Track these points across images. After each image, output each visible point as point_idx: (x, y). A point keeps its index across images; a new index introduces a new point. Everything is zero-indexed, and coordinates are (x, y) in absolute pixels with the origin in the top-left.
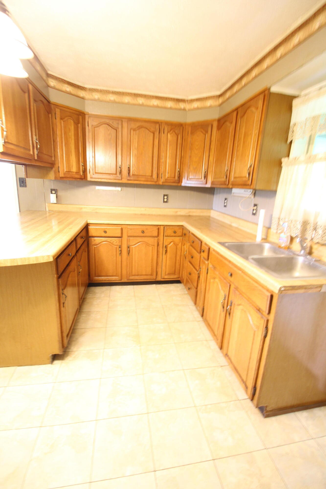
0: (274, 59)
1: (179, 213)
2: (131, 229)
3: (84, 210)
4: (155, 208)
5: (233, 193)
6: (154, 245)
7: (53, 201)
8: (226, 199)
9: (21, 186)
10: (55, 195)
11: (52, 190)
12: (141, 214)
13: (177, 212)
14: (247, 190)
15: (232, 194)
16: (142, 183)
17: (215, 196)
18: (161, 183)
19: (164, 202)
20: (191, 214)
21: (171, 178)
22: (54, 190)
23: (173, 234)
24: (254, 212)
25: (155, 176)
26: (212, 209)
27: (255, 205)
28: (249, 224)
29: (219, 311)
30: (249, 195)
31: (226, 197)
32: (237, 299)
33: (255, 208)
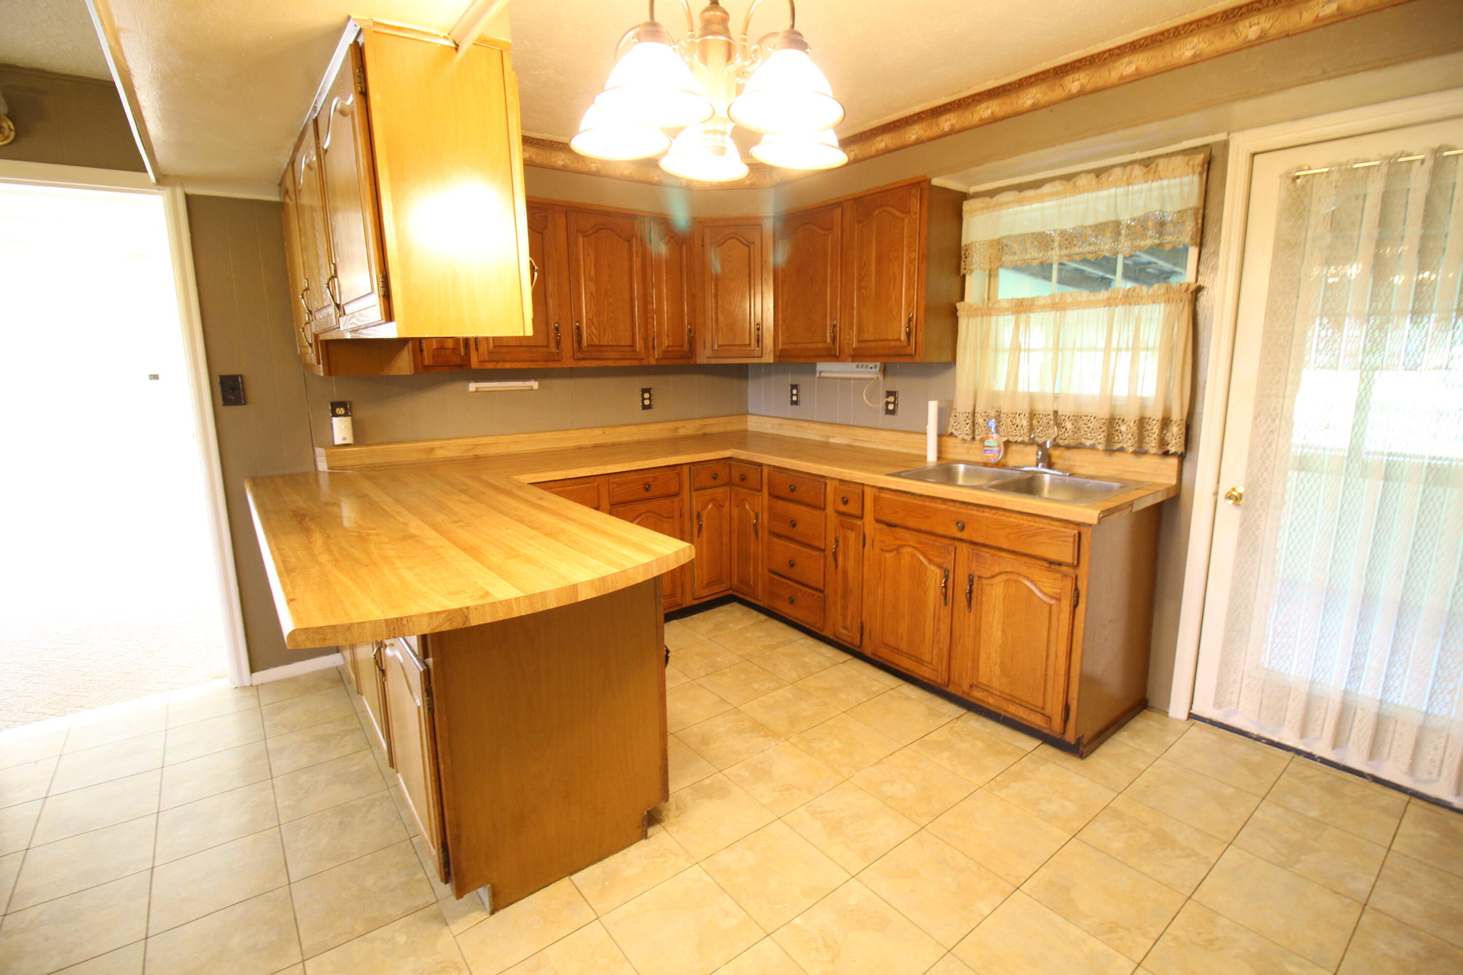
0: (934, 131)
1: (682, 432)
2: (619, 485)
3: (440, 454)
4: (625, 425)
5: (820, 372)
6: (672, 517)
7: (344, 439)
8: (794, 387)
9: (227, 402)
10: (348, 420)
11: (335, 405)
12: (595, 446)
13: (677, 429)
14: (864, 364)
15: (818, 375)
16: (610, 363)
17: (750, 382)
18: (653, 362)
19: (645, 407)
20: (708, 430)
21: (675, 349)
22: (342, 404)
23: (712, 483)
24: (891, 407)
25: (639, 345)
26: (747, 413)
27: (889, 393)
28: (884, 433)
29: (931, 608)
30: (874, 373)
31: (795, 383)
32: (989, 565)
33: (891, 399)
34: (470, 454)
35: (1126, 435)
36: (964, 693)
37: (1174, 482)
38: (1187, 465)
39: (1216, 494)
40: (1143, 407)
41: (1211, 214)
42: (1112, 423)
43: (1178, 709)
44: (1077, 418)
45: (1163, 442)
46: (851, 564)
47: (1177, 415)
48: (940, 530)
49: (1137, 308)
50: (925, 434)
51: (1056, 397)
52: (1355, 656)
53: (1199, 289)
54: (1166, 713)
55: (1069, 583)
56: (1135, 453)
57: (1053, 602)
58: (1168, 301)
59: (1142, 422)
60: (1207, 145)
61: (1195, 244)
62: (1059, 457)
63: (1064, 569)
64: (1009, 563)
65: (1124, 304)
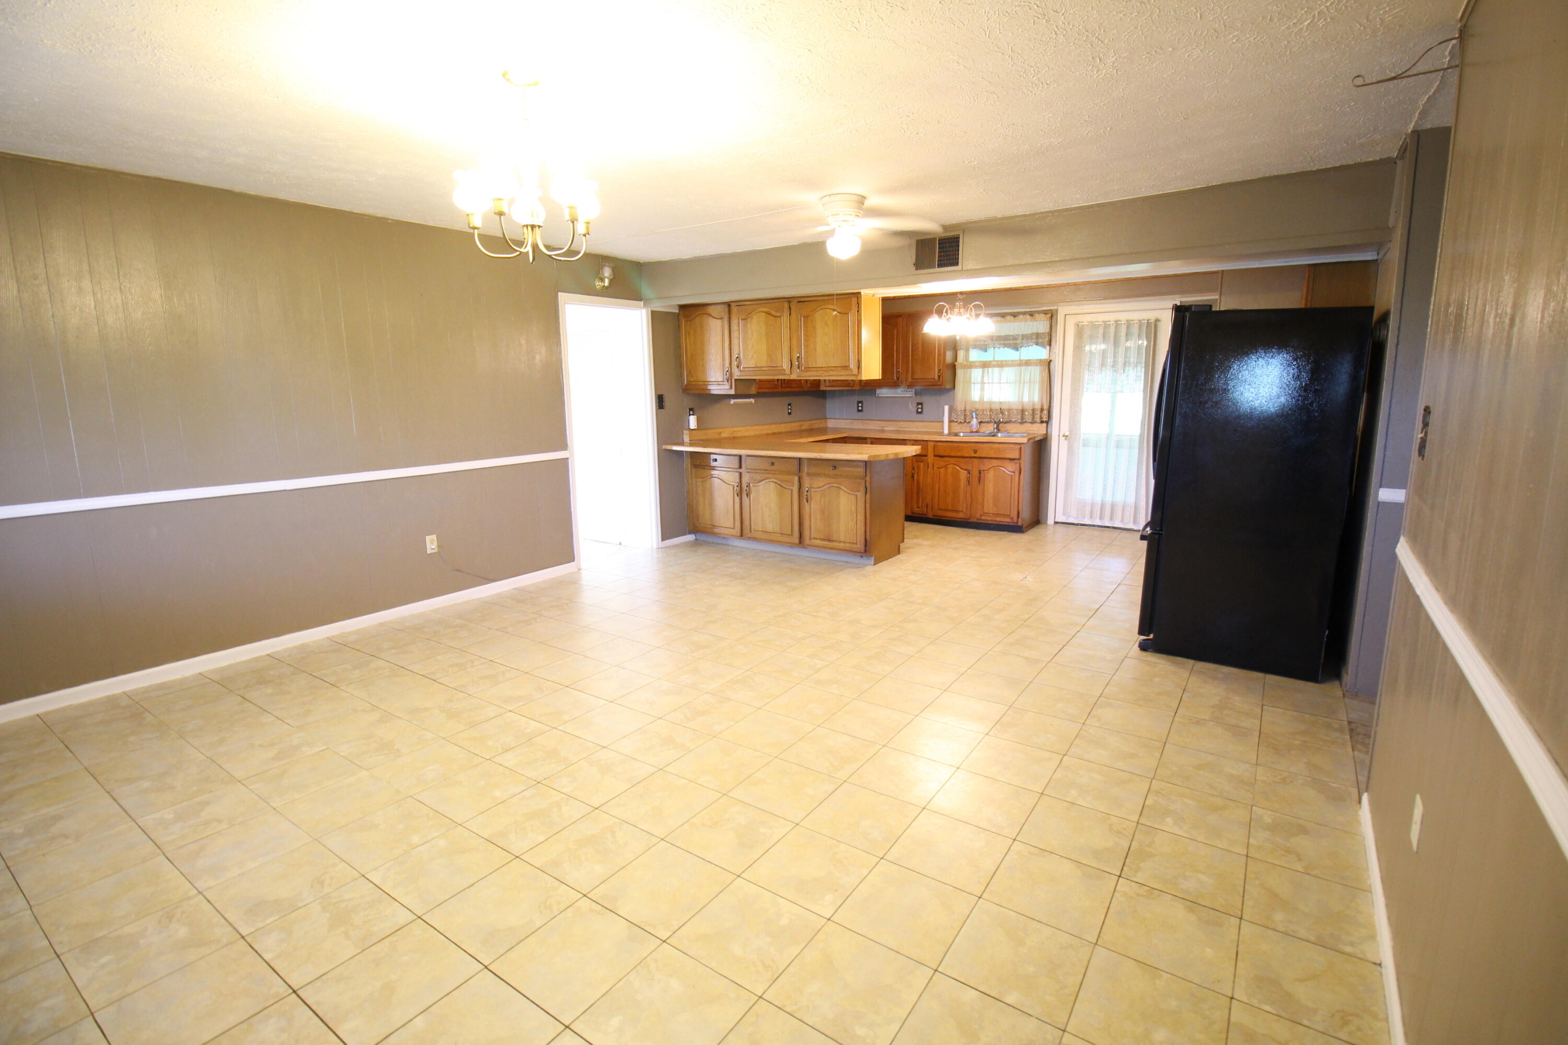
1: (804, 427)
5: (879, 394)
8: (860, 402)
13: (801, 425)
14: (909, 390)
15: (877, 395)
16: (794, 390)
17: (828, 400)
19: (789, 414)
24: (920, 410)
26: (826, 418)
27: (918, 404)
28: (917, 423)
29: (962, 487)
30: (910, 394)
31: (860, 400)
32: (988, 464)
33: (920, 406)
34: (732, 436)
35: (1028, 417)
36: (978, 519)
37: (1045, 432)
38: (1049, 425)
39: (1059, 436)
40: (1034, 405)
41: (1053, 335)
42: (1023, 411)
43: (1050, 521)
44: (1009, 410)
45: (1041, 418)
46: (921, 478)
47: (1046, 407)
48: (967, 455)
49: (1030, 368)
50: (943, 422)
51: (1001, 403)
52: (1104, 485)
53: (1051, 361)
54: (1047, 524)
55: (1018, 465)
56: (1031, 423)
57: (1012, 474)
58: (1041, 365)
59: (1033, 410)
60: (1051, 310)
61: (1048, 345)
62: (1002, 427)
63: (1016, 461)
64: (995, 462)
65: (1025, 366)
